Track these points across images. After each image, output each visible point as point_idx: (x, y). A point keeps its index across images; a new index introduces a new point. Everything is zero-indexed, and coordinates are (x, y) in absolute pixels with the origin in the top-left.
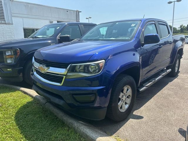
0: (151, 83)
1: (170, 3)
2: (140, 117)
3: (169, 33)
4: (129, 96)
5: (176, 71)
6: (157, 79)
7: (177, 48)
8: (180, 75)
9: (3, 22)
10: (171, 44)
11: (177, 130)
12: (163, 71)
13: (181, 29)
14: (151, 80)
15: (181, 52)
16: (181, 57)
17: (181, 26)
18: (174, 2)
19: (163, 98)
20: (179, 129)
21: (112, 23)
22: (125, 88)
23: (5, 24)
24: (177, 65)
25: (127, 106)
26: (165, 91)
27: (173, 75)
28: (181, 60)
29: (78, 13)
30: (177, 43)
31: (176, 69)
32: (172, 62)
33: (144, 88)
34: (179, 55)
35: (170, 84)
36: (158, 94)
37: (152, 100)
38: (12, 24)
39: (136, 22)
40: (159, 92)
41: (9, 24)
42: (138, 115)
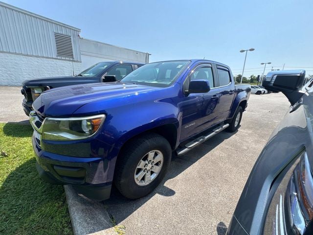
0: (197, 143)
1: (242, 51)
2: (170, 193)
3: (231, 81)
4: (160, 162)
5: (235, 126)
6: (206, 137)
7: (240, 99)
8: (241, 130)
9: (71, 59)
10: (231, 94)
11: (215, 226)
12: (218, 125)
13: (251, 79)
14: (197, 139)
15: (244, 104)
16: (243, 110)
17: (251, 77)
18: (247, 50)
19: (212, 162)
20: (219, 224)
21: (156, 64)
22: (151, 154)
23: (74, 61)
24: (237, 119)
25: (153, 177)
26: (217, 151)
27: (232, 130)
28: (244, 113)
29: (147, 55)
30: (240, 94)
31: (236, 123)
32: (231, 115)
33: (186, 150)
34: (241, 108)
35: (226, 141)
36: (207, 155)
37: (196, 164)
38: (81, 62)
39: (184, 63)
40: (209, 153)
41: (77, 61)
42: (170, 188)
